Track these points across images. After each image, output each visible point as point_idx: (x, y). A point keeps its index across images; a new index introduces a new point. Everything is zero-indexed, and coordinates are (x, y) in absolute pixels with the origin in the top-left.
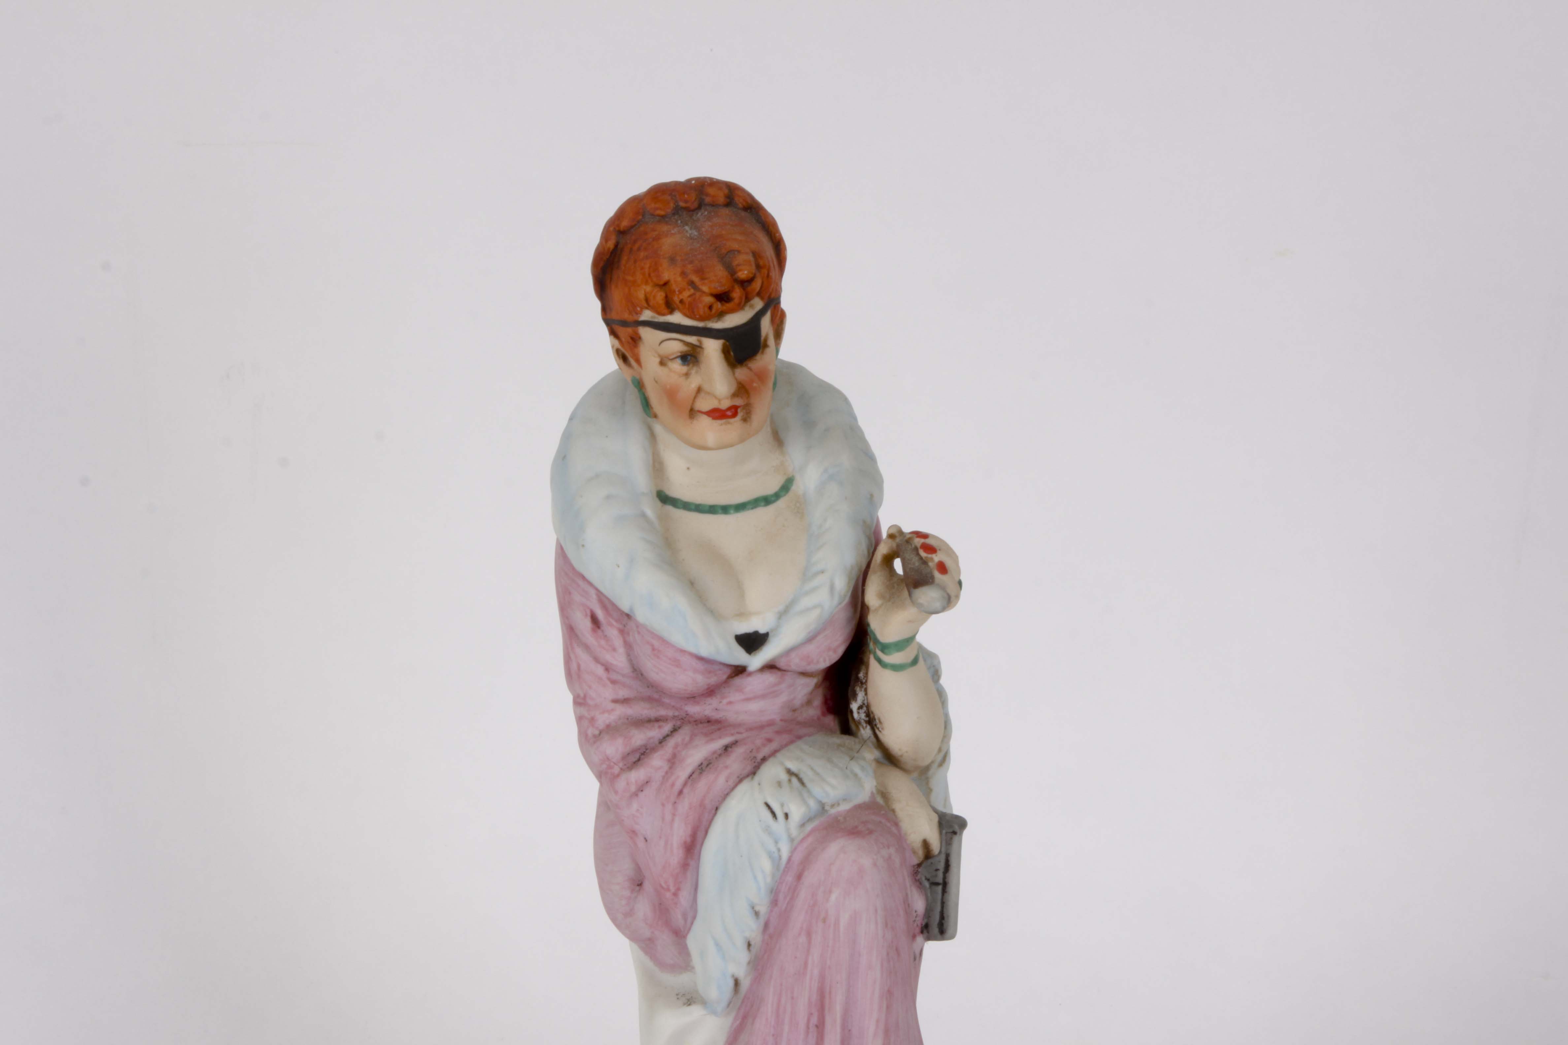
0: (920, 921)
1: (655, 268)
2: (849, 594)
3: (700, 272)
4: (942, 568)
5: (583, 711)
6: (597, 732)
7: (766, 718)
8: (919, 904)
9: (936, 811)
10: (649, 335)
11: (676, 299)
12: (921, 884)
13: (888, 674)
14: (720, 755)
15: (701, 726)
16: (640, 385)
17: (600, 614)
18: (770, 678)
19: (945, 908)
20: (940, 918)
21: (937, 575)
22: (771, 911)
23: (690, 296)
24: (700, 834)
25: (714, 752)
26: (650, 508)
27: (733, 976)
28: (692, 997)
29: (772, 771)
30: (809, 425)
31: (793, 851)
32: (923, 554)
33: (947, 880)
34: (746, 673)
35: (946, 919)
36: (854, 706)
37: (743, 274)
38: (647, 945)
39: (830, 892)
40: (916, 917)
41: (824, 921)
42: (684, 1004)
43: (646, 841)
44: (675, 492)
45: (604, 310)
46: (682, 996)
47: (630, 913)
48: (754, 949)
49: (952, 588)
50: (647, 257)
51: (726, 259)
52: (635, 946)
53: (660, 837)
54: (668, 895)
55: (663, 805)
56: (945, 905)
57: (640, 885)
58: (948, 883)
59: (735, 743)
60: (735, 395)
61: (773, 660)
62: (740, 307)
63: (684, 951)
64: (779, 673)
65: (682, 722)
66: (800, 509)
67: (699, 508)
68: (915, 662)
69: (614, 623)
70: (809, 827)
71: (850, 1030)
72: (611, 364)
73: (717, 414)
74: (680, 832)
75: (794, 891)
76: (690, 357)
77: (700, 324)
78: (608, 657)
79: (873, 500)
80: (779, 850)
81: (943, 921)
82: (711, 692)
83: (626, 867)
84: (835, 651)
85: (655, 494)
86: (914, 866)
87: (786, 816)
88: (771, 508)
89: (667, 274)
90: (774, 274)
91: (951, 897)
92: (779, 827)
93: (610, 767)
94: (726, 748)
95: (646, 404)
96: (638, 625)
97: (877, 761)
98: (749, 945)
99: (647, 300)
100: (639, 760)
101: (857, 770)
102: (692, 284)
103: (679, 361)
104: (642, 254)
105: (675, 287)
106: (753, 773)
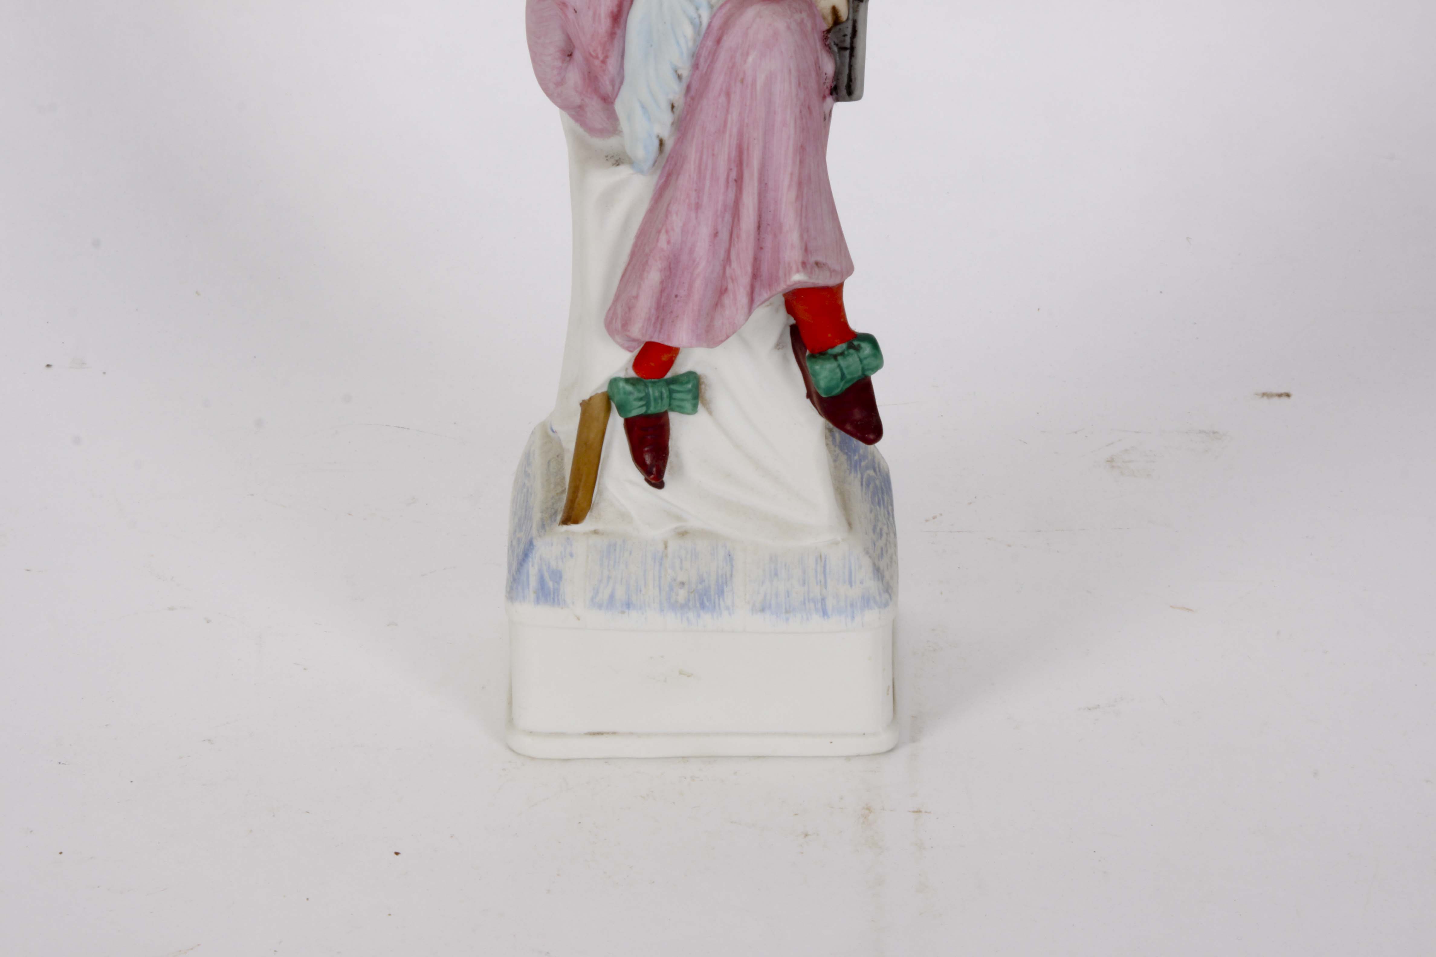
0: (829, 83)
8: (829, 67)
12: (830, 48)
19: (852, 71)
20: (847, 80)
22: (693, 75)
24: (625, 9)
27: (658, 136)
28: (620, 158)
31: (713, 17)
33: (854, 45)
35: (853, 80)
38: (577, 113)
39: (748, 54)
40: (826, 79)
41: (742, 81)
42: (613, 165)
43: (576, 12)
46: (611, 158)
47: (561, 83)
48: (677, 111)
52: (566, 115)
53: (589, 8)
54: (597, 63)
56: (852, 68)
57: (570, 55)
58: (855, 47)
63: (612, 116)
71: (766, 184)
74: (607, 2)
75: (713, 55)
80: (700, 16)
81: (851, 83)
83: (557, 39)
86: (824, 32)
91: (858, 61)
98: (673, 107)
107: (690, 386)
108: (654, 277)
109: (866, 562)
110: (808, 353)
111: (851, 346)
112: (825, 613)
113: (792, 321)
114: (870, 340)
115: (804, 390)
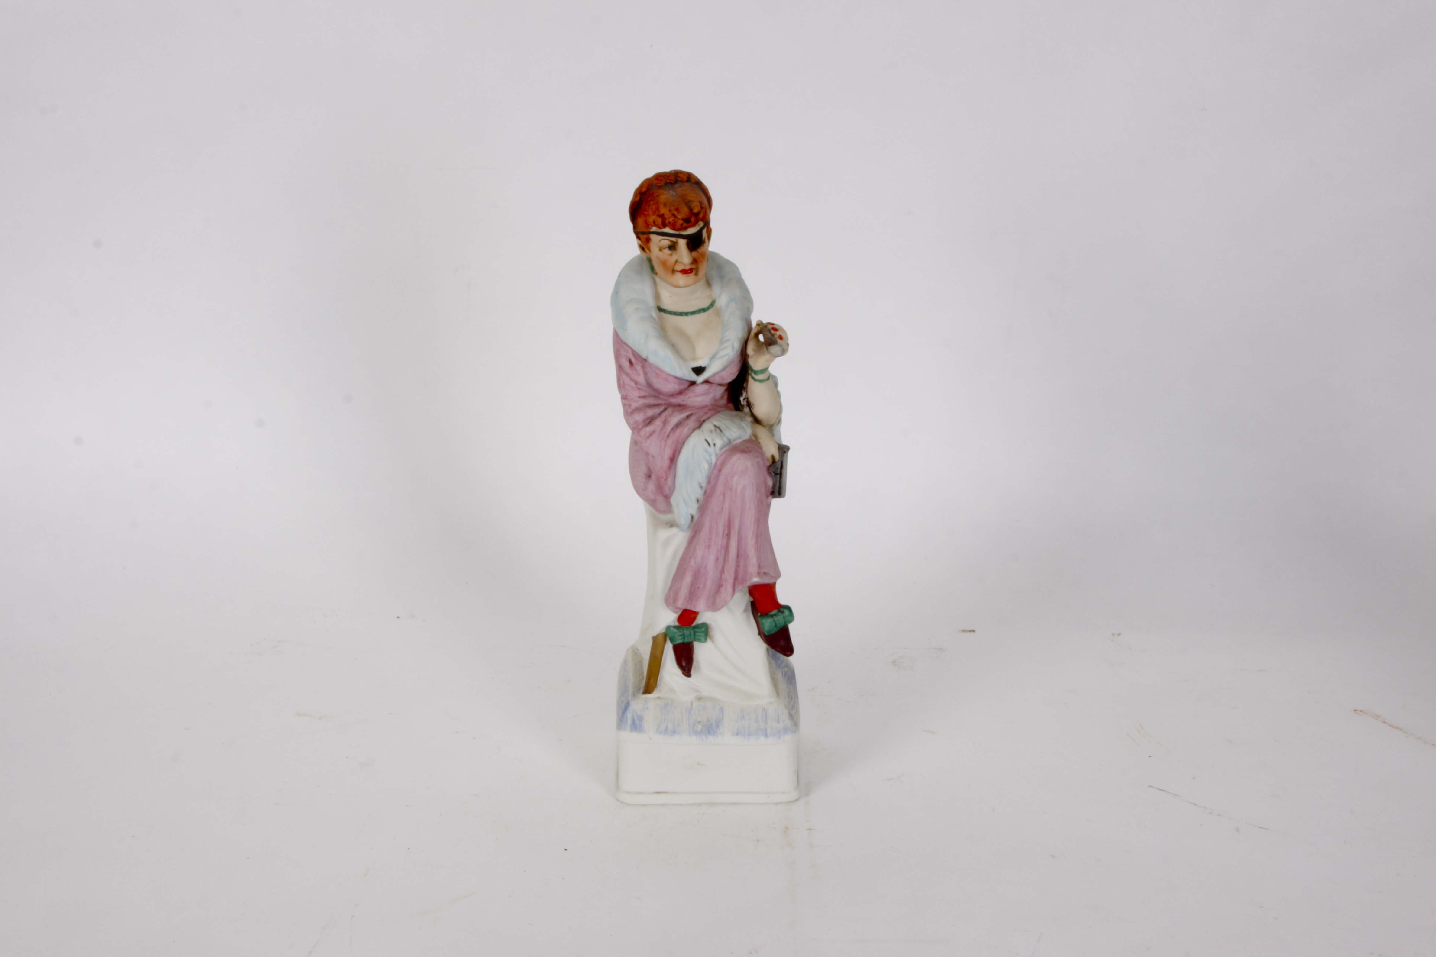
0: (770, 490)
1: (658, 209)
2: (740, 350)
3: (677, 210)
4: (781, 338)
5: (626, 402)
6: (632, 411)
7: (704, 404)
8: (770, 483)
9: (777, 443)
10: (654, 238)
11: (667, 222)
12: (771, 474)
13: (757, 384)
14: (685, 419)
15: (676, 407)
16: (650, 260)
17: (633, 360)
18: (706, 386)
21: (779, 341)
22: (708, 486)
23: (673, 220)
24: (677, 454)
25: (683, 418)
26: (655, 313)
27: (691, 514)
28: (672, 524)
29: (708, 426)
30: (722, 277)
31: (717, 460)
32: (772, 332)
33: (781, 473)
34: (695, 385)
36: (742, 399)
37: (696, 210)
38: (652, 503)
39: (734, 477)
40: (769, 488)
41: (731, 489)
42: (669, 527)
43: (653, 457)
44: (665, 307)
45: (635, 228)
46: (668, 524)
47: (645, 489)
48: (700, 503)
49: (785, 346)
50: (654, 204)
51: (688, 204)
52: (645, 503)
53: (659, 455)
54: (663, 480)
55: (661, 441)
57: (650, 477)
59: (691, 415)
60: (692, 263)
61: (708, 378)
62: (694, 225)
63: (669, 505)
64: (709, 385)
65: (668, 406)
66: (718, 314)
67: (675, 314)
68: (768, 379)
69: (639, 363)
70: (724, 450)
71: (741, 537)
72: (636, 251)
73: (684, 272)
74: (668, 453)
75: (717, 477)
76: (673, 247)
77: (677, 233)
78: (637, 378)
79: (749, 310)
80: (711, 460)
82: (681, 393)
83: (644, 469)
84: (734, 374)
85: (656, 307)
86: (768, 466)
87: (714, 445)
88: (706, 313)
89: (664, 211)
90: (708, 211)
91: (783, 480)
92: (711, 450)
93: (638, 426)
94: (688, 417)
95: (652, 268)
96: (650, 364)
97: (752, 422)
98: (698, 501)
99: (654, 222)
100: (650, 422)
101: (744, 425)
102: (673, 215)
103: (668, 249)
104: (652, 203)
105: (666, 216)
106: (700, 427)
107: (703, 629)
108: (688, 579)
109: (786, 712)
110: (759, 614)
111: (779, 611)
112: (766, 736)
113: (752, 599)
114: (788, 608)
115: (757, 631)
